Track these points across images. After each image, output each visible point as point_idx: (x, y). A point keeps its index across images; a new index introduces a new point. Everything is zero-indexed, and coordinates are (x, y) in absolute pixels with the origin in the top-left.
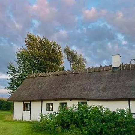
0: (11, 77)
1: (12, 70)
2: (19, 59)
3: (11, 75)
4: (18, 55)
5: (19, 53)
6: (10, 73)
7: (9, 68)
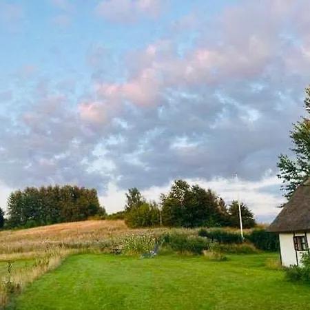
0: (288, 183)
1: (287, 170)
2: (300, 142)
3: (286, 180)
4: (296, 136)
5: (297, 131)
6: (284, 175)
7: (281, 166)
